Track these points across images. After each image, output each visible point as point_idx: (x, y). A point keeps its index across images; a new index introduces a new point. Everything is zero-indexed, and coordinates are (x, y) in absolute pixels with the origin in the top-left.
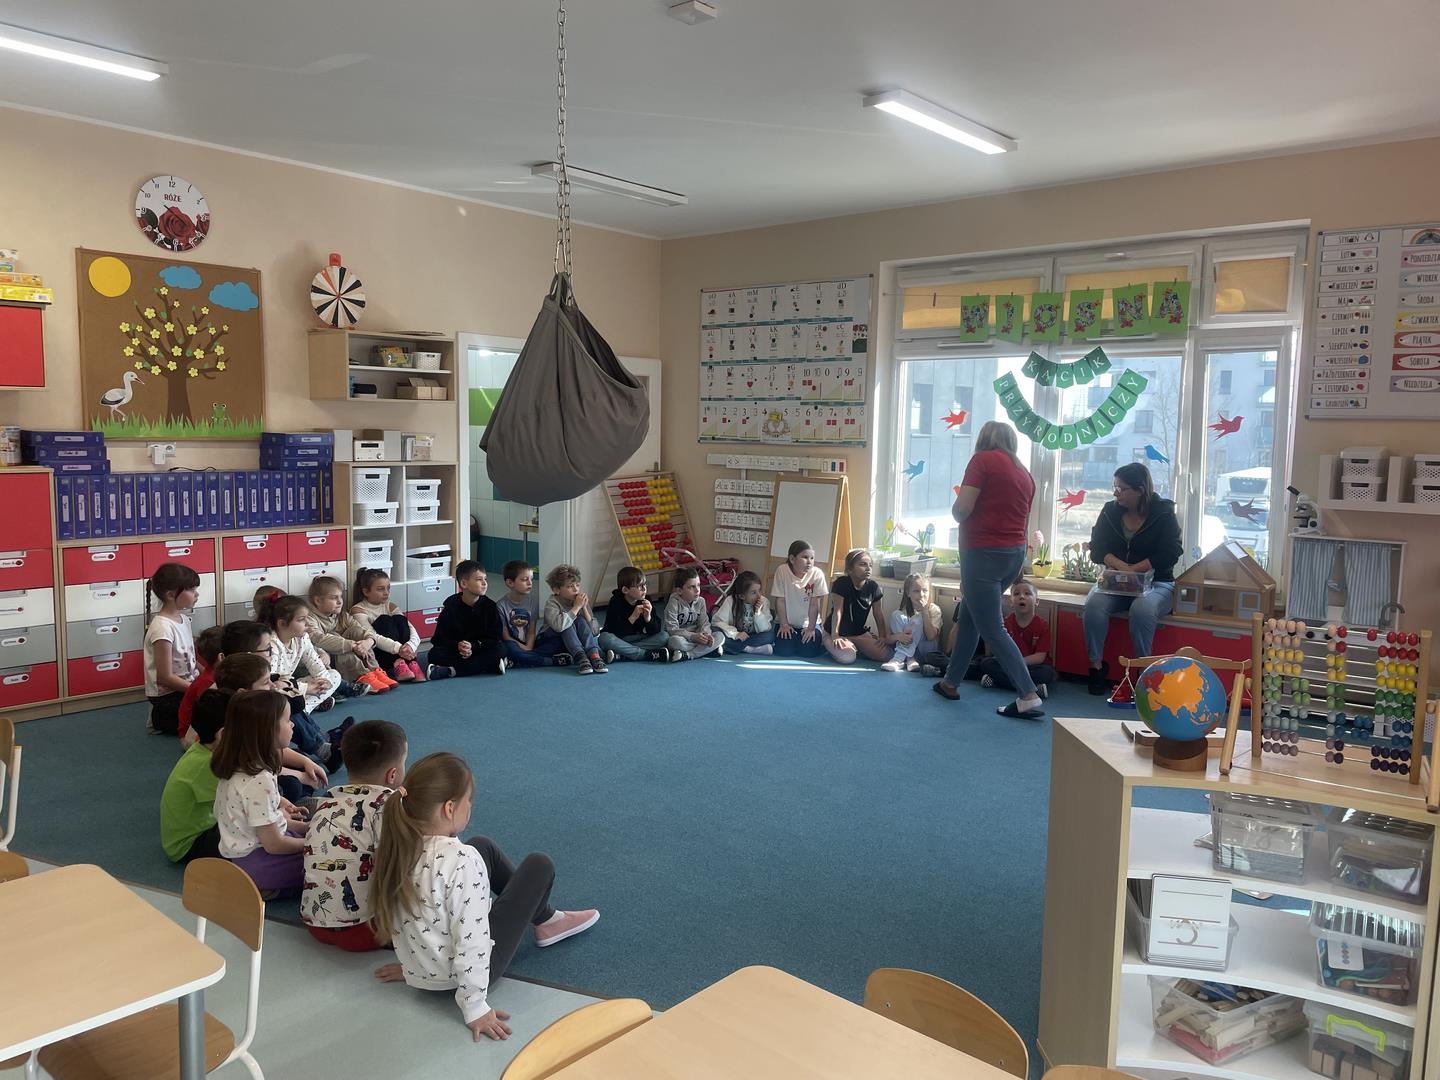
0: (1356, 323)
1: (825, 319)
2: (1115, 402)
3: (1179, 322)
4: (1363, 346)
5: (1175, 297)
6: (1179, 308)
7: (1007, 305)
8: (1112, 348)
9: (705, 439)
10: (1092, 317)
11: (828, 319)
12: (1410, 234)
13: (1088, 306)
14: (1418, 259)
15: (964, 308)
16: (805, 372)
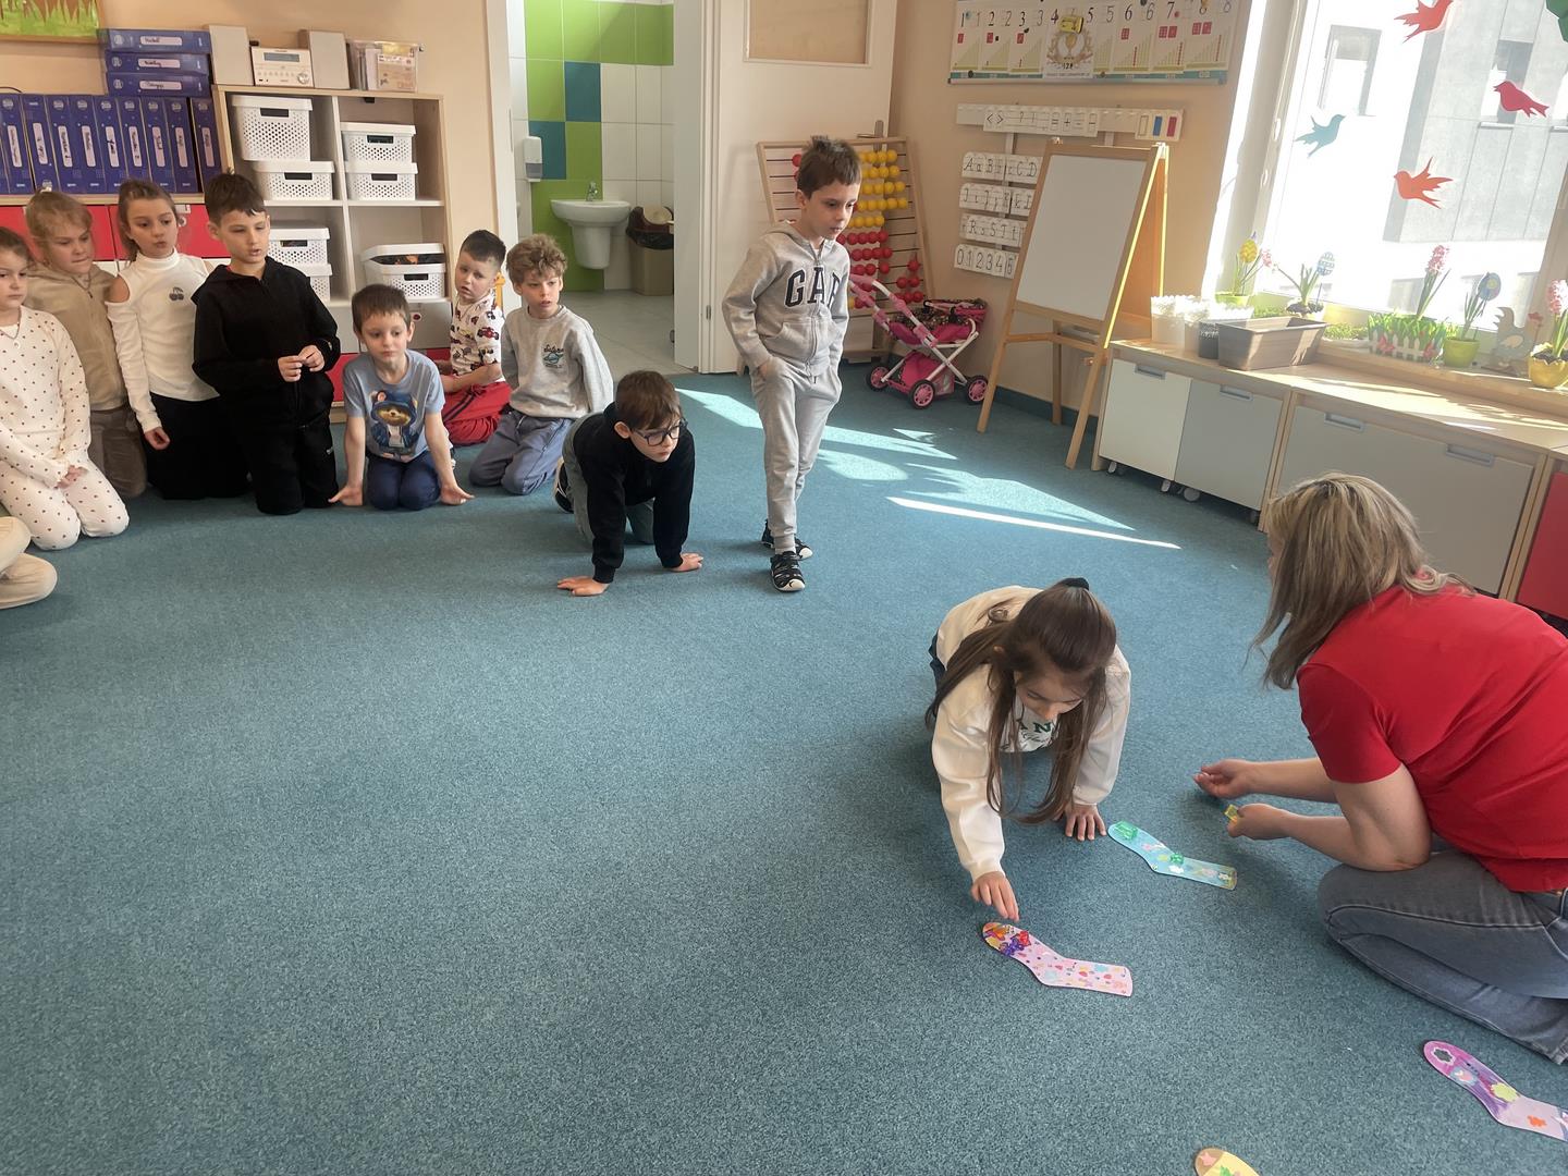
9: (958, 75)
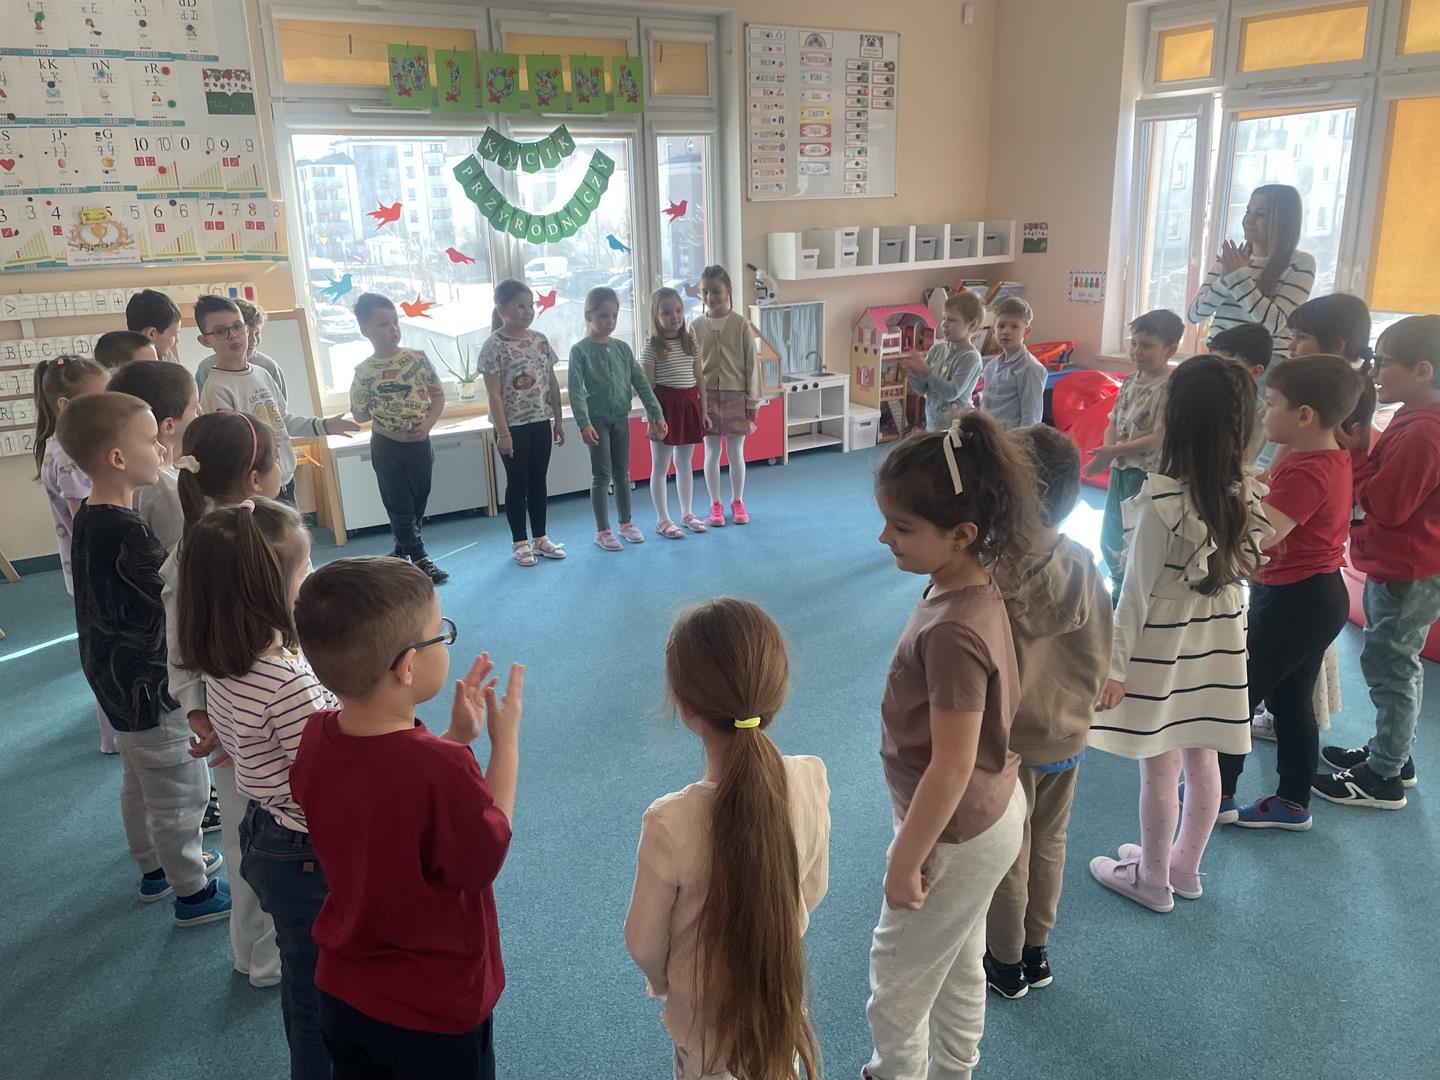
0: (775, 113)
1: (161, 55)
2: (590, 187)
3: (636, 101)
4: (782, 135)
5: (629, 74)
6: (634, 86)
7: (450, 64)
8: (576, 126)
10: (554, 88)
11: (168, 55)
12: (804, 36)
13: (546, 76)
14: (810, 59)
15: (393, 61)
16: (138, 145)
